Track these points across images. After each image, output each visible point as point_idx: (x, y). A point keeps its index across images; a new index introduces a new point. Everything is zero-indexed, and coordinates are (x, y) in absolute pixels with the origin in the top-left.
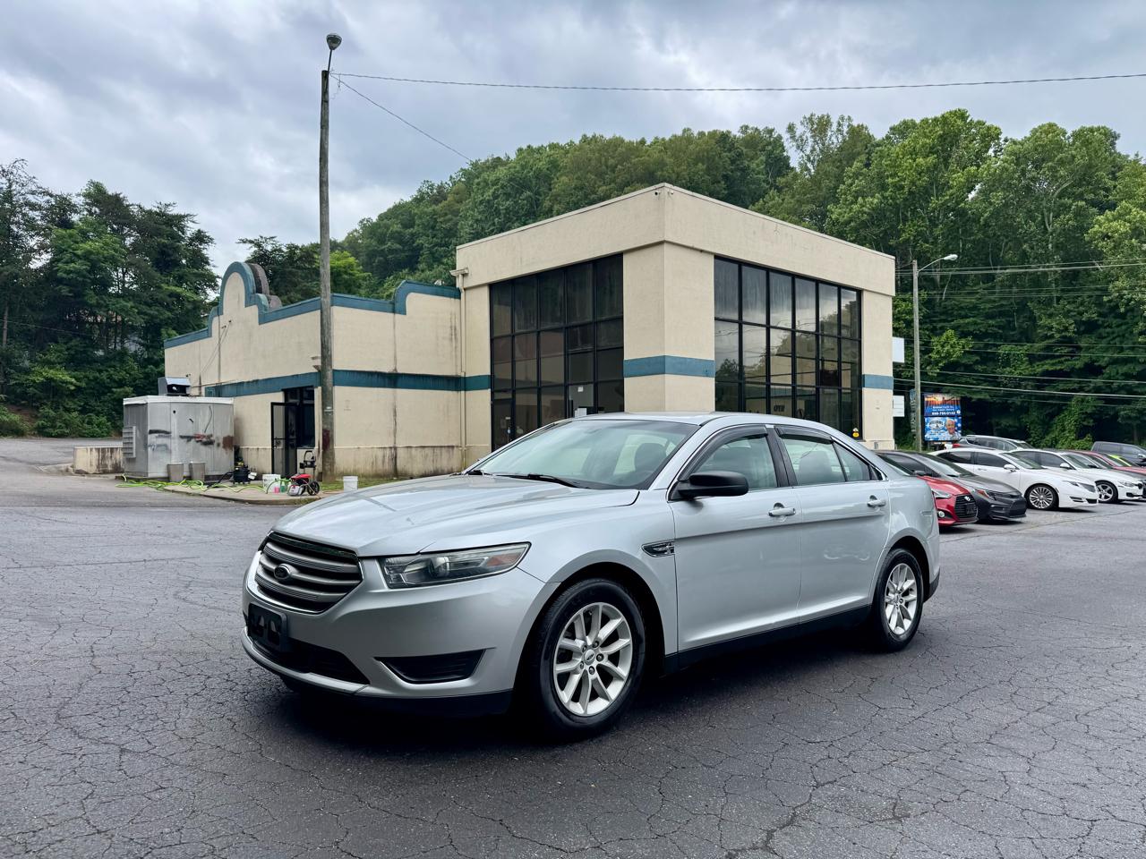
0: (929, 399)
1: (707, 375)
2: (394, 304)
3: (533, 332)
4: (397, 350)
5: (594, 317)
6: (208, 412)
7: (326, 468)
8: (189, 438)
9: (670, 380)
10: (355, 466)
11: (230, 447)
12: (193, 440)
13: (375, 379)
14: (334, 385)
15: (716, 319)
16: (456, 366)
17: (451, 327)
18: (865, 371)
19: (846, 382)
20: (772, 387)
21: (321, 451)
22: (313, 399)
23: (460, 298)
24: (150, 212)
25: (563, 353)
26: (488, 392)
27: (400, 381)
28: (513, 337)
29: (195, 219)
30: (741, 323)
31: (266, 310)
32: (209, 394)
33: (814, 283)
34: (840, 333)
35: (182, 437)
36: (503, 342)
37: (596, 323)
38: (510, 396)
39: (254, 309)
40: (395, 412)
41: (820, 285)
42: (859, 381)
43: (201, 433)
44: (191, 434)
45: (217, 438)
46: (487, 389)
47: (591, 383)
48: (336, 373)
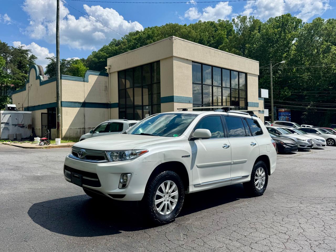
0: (280, 110)
1: (190, 102)
2: (84, 79)
3: (132, 88)
4: (85, 94)
5: (151, 82)
6: (22, 116)
8: (16, 125)
9: (176, 104)
10: (70, 134)
11: (31, 129)
12: (17, 126)
14: (62, 107)
15: (193, 83)
16: (107, 100)
17: (105, 86)
18: (249, 100)
19: (242, 104)
22: (56, 112)
23: (108, 76)
24: (16, 49)
25: (141, 95)
26: (118, 108)
27: (86, 105)
28: (126, 89)
29: (31, 51)
30: (202, 84)
31: (42, 81)
32: (25, 110)
33: (229, 71)
34: (239, 88)
35: (13, 125)
36: (122, 91)
38: (124, 110)
39: (38, 80)
41: (232, 71)
42: (246, 104)
43: (20, 123)
44: (17, 124)
45: (26, 125)
47: (150, 105)
48: (62, 103)
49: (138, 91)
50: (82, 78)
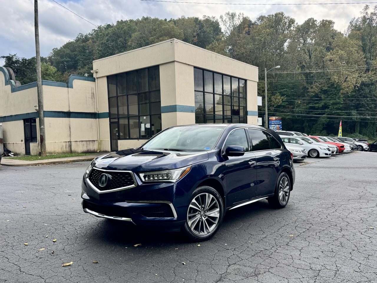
0: (270, 118)
1: (192, 112)
2: (68, 84)
3: (126, 95)
4: (70, 102)
5: (149, 90)
7: (42, 150)
9: (178, 114)
10: (54, 149)
11: (2, 143)
13: (61, 114)
14: (44, 117)
15: (195, 91)
16: (95, 109)
17: (92, 93)
18: (249, 109)
19: (242, 113)
20: (216, 116)
21: (40, 144)
22: (36, 123)
23: (95, 82)
25: (137, 104)
26: (109, 118)
27: (71, 115)
28: (117, 97)
30: (204, 92)
31: (14, 87)
33: (230, 77)
34: (239, 95)
36: (113, 99)
37: (150, 92)
38: (117, 120)
39: (9, 87)
40: (70, 128)
41: (232, 78)
42: (246, 113)
46: (108, 118)
47: (149, 115)
48: (45, 112)
49: (134, 99)
50: (65, 83)
